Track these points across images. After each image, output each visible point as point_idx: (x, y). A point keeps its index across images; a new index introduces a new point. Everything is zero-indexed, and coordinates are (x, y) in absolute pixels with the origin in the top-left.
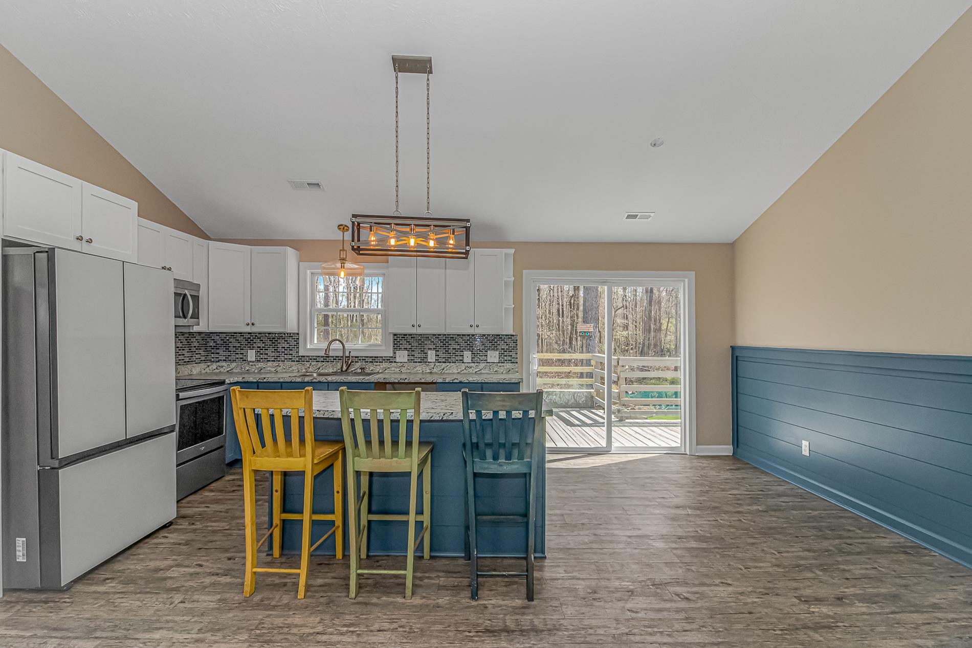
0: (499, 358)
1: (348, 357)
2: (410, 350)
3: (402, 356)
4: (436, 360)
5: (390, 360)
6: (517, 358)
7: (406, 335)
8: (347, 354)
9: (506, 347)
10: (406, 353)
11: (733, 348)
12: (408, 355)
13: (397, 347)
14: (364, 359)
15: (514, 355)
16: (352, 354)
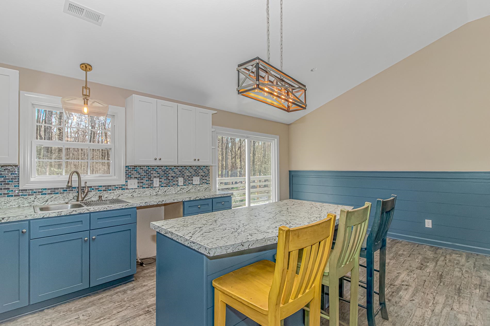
0: (200, 181)
1: (83, 187)
2: (140, 179)
3: (133, 184)
4: (160, 185)
5: (122, 188)
6: (209, 181)
7: (136, 167)
8: (83, 185)
9: (203, 174)
10: (136, 181)
11: (290, 171)
12: (138, 183)
13: (128, 176)
14: (98, 188)
15: (208, 179)
16: (88, 185)
